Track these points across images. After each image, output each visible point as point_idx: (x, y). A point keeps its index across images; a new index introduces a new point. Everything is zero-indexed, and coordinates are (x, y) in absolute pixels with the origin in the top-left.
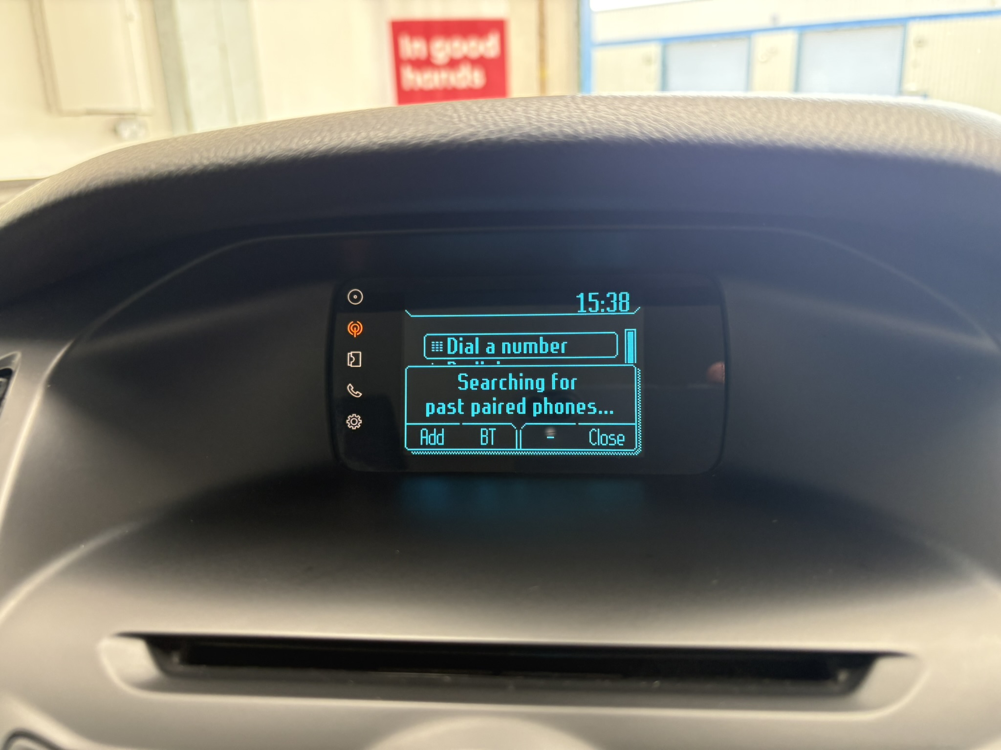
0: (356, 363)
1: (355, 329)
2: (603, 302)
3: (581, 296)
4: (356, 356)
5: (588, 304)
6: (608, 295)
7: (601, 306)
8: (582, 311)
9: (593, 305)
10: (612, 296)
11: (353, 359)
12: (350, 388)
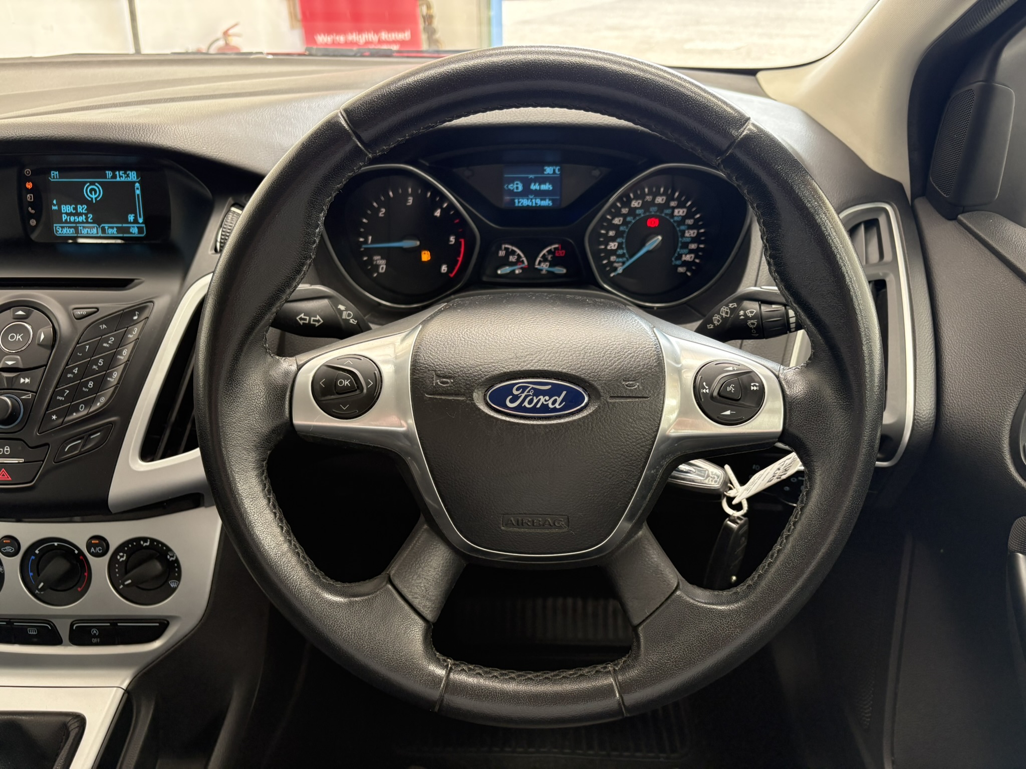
0: (31, 199)
1: (29, 185)
2: (126, 176)
3: (117, 173)
4: (31, 196)
5: (120, 177)
6: (128, 173)
7: (125, 177)
8: (118, 179)
9: (122, 177)
10: (129, 174)
11: (30, 197)
12: (30, 209)
